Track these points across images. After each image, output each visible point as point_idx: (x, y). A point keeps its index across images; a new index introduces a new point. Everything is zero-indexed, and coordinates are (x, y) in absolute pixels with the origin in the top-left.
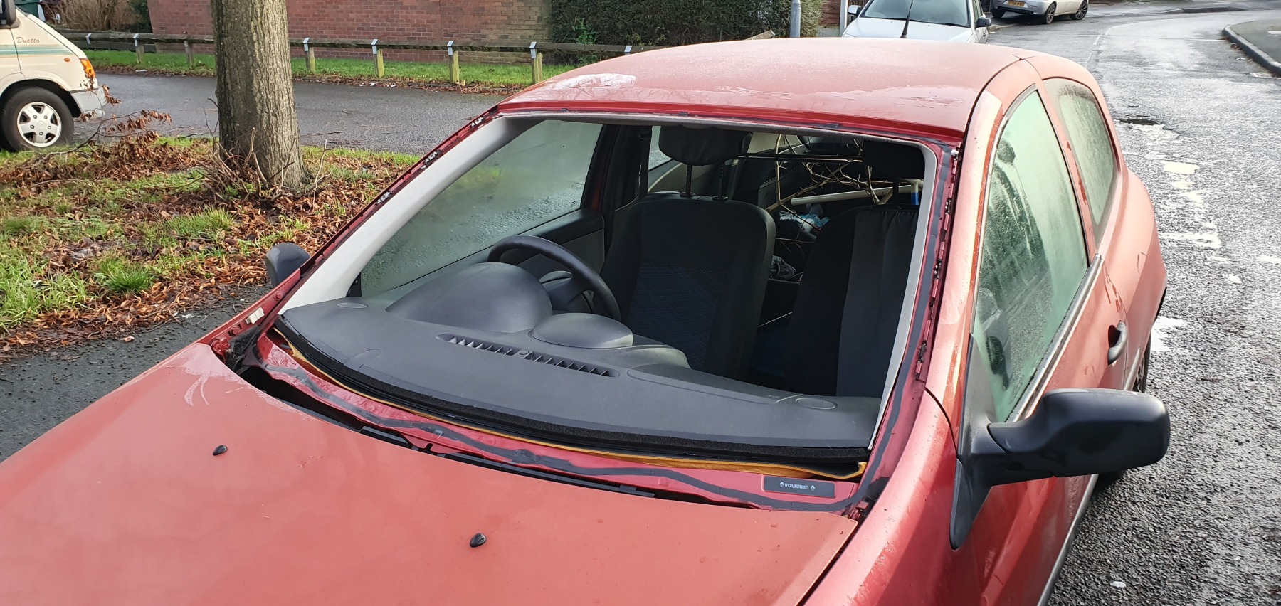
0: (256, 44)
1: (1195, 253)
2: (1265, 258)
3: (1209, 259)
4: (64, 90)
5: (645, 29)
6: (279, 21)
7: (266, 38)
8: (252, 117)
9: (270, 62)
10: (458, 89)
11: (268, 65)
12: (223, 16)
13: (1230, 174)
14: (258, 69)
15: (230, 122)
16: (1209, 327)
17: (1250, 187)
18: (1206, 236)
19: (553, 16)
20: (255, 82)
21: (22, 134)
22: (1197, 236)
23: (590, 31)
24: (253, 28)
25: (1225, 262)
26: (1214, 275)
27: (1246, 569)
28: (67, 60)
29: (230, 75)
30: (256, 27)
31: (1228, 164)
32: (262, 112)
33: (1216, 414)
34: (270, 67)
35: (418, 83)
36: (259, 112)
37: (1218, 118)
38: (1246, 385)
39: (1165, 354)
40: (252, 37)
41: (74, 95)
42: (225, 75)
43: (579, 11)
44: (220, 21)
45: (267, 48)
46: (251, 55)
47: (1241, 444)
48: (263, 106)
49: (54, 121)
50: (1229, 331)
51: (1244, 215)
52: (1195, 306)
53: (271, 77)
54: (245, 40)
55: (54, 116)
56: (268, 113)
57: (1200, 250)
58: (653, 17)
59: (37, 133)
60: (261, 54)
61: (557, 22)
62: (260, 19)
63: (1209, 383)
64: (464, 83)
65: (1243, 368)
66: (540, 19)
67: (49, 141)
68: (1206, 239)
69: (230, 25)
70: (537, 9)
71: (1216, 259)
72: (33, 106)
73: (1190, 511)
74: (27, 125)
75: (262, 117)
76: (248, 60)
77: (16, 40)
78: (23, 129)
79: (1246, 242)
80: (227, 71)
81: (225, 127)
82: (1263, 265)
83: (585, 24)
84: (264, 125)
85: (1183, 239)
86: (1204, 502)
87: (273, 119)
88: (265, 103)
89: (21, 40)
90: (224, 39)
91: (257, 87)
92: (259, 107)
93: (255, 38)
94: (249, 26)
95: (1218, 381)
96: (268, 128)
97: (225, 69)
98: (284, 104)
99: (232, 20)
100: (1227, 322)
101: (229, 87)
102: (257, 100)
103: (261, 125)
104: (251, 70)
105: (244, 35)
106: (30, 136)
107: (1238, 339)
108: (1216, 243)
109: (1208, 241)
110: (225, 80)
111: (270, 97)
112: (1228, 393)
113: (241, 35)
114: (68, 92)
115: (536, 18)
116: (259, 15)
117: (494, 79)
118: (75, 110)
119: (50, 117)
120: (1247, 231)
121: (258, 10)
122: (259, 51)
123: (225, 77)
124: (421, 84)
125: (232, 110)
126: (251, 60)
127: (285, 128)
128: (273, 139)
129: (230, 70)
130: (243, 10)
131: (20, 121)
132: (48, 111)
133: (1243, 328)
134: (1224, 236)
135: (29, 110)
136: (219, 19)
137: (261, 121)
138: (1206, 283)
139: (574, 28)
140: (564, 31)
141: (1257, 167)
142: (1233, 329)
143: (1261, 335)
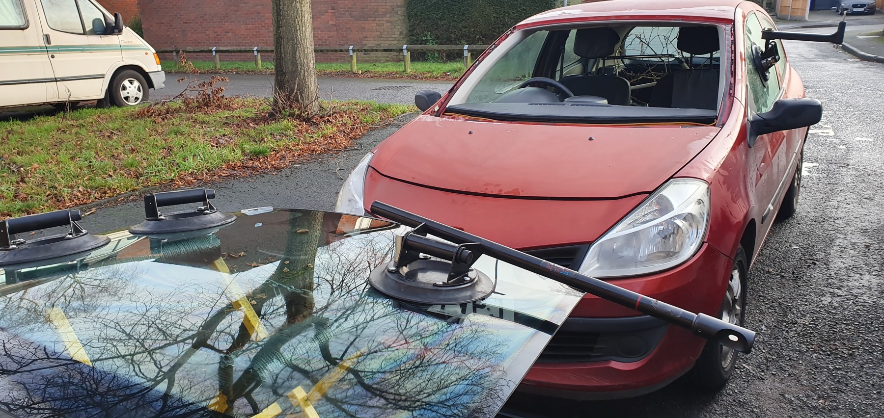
0: (298, 31)
1: (821, 138)
2: (858, 139)
3: (828, 140)
4: (145, 71)
5: (469, 38)
6: (309, 18)
7: (304, 28)
8: (295, 72)
9: (305, 41)
10: (357, 76)
11: (304, 43)
12: (280, 16)
13: (837, 105)
14: (299, 45)
15: (283, 76)
16: (830, 165)
17: (849, 110)
18: (825, 131)
19: (410, 31)
20: (297, 52)
21: (123, 97)
22: (821, 131)
23: (434, 40)
24: (297, 22)
25: (838, 141)
26: (832, 146)
27: (853, 241)
28: (146, 54)
29: (284, 48)
30: (298, 21)
31: (836, 100)
32: (301, 69)
33: (836, 195)
34: (305, 44)
35: (330, 73)
36: (299, 69)
37: (829, 80)
38: (851, 185)
39: (809, 176)
40: (296, 27)
41: (150, 74)
42: (281, 49)
43: (427, 27)
44: (279, 19)
45: (304, 33)
46: (296, 37)
47: (849, 204)
48: (301, 66)
49: (139, 90)
50: (841, 166)
51: (847, 122)
52: (822, 158)
53: (306, 50)
54: (293, 29)
55: (139, 87)
56: (304, 70)
57: (823, 137)
58: (474, 30)
59: (131, 96)
60: (301, 37)
61: (413, 35)
62: (300, 17)
63: (832, 185)
64: (360, 72)
65: (849, 179)
66: (401, 33)
67: (136, 101)
68: (826, 132)
69: (284, 21)
70: (399, 27)
71: (832, 140)
72: (129, 81)
73: (826, 225)
74: (125, 92)
75: (300, 72)
76: (294, 40)
77: (121, 42)
78: (123, 94)
79: (848, 133)
80: (282, 46)
81: (279, 78)
82: (859, 141)
83: (430, 36)
84: (302, 77)
85: (814, 132)
86: (833, 223)
87: (306, 73)
88: (302, 65)
89: (123, 41)
90: (281, 29)
91: (299, 55)
92: (299, 67)
93: (298, 28)
94: (295, 21)
95: (837, 184)
96: (303, 79)
97: (281, 45)
98: (311, 66)
99: (286, 18)
100: (840, 163)
101: (283, 55)
102: (298, 62)
103: (300, 77)
104: (296, 46)
105: (292, 26)
106: (127, 98)
107: (846, 169)
108: (832, 133)
109: (827, 133)
110: (280, 52)
111: (305, 61)
112: (842, 188)
113: (291, 26)
114: (147, 73)
115: (398, 33)
116: (300, 15)
117: (379, 69)
118: (151, 84)
119: (137, 87)
120: (849, 128)
121: (300, 12)
122: (300, 35)
123: (280, 50)
124: (333, 73)
125: (285, 68)
126: (295, 41)
127: (312, 79)
128: (306, 85)
129: (284, 46)
130: (292, 12)
131: (122, 90)
132: (136, 84)
133: (848, 165)
134: (836, 131)
135: (126, 83)
136: (277, 18)
137: (300, 74)
138: (828, 149)
139: (424, 38)
140: (417, 41)
141: (852, 101)
142: (843, 165)
143: (858, 167)
